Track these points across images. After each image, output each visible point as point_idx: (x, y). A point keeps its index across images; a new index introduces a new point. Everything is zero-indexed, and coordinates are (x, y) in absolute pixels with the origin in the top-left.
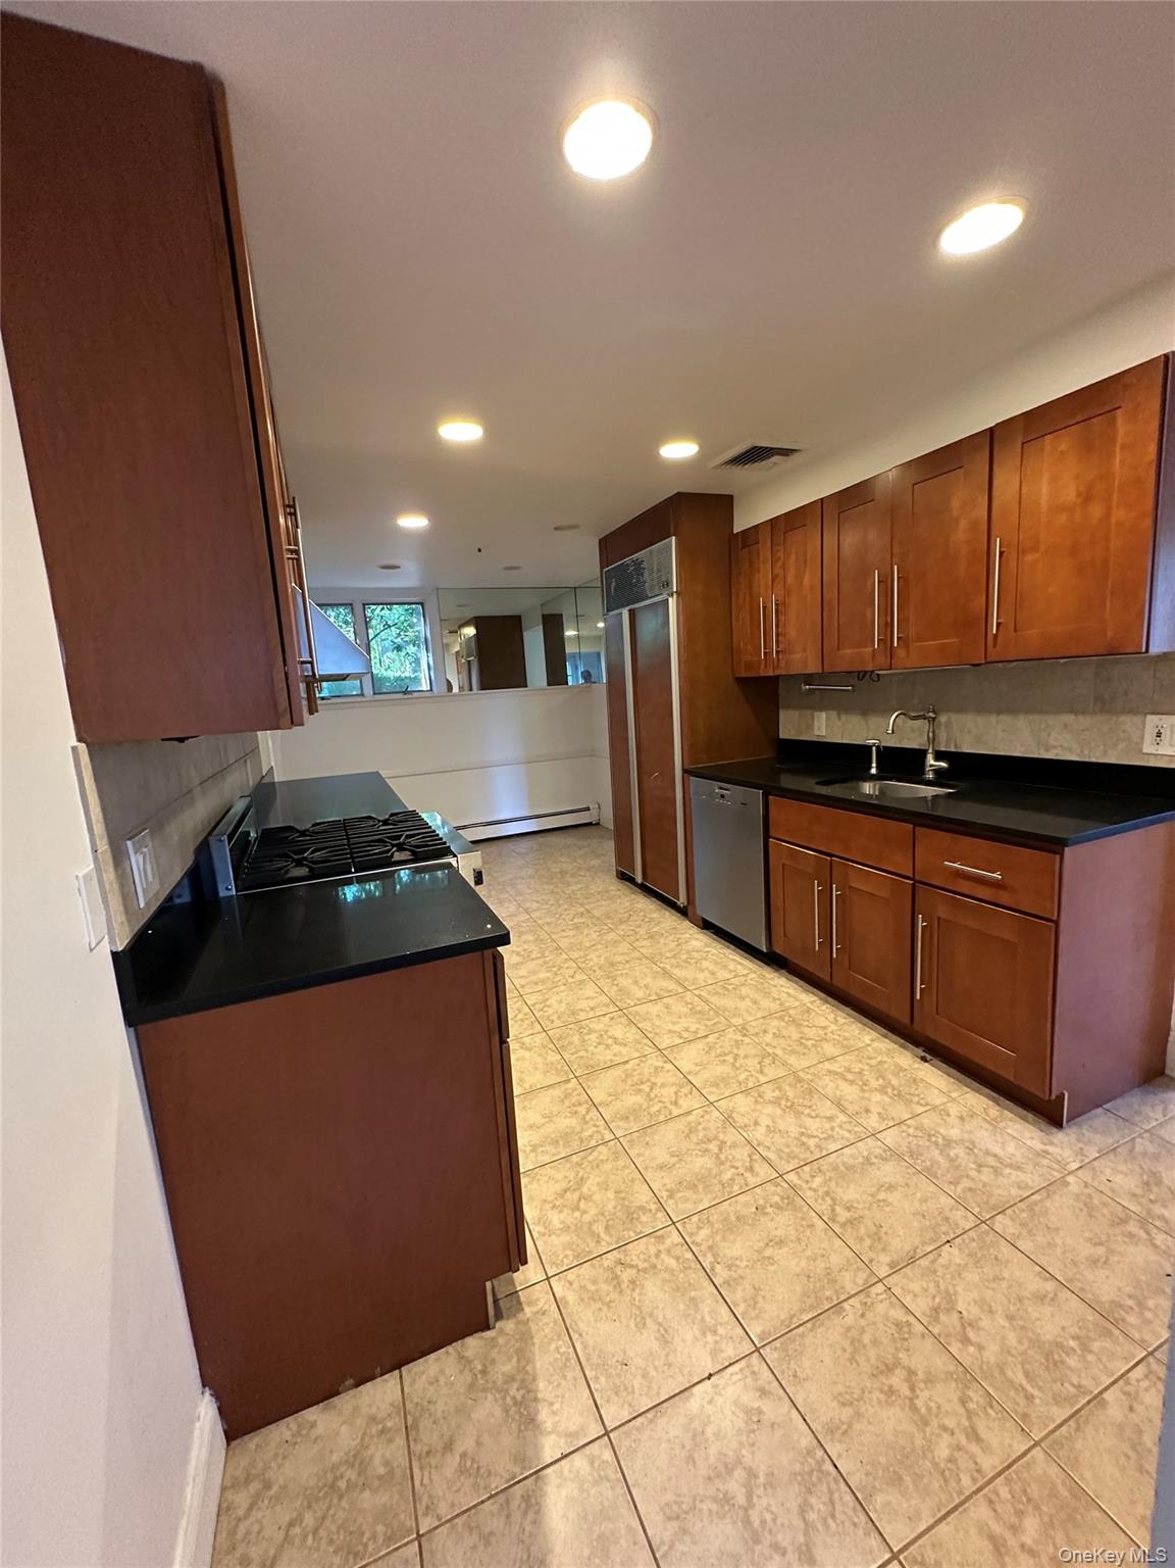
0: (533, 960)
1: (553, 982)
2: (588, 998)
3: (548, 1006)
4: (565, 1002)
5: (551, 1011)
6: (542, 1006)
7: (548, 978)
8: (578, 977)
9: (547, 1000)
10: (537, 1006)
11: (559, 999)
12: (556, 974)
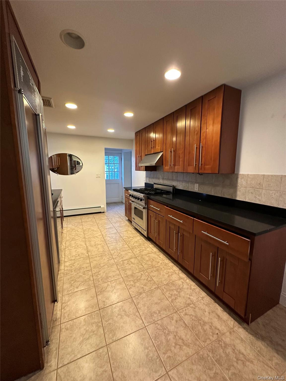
0: (126, 260)
1: (120, 250)
2: (112, 245)
3: (122, 244)
4: (118, 245)
5: (122, 243)
6: (124, 244)
7: (122, 252)
8: (113, 252)
9: (122, 246)
10: (125, 244)
11: (120, 246)
12: (119, 253)
